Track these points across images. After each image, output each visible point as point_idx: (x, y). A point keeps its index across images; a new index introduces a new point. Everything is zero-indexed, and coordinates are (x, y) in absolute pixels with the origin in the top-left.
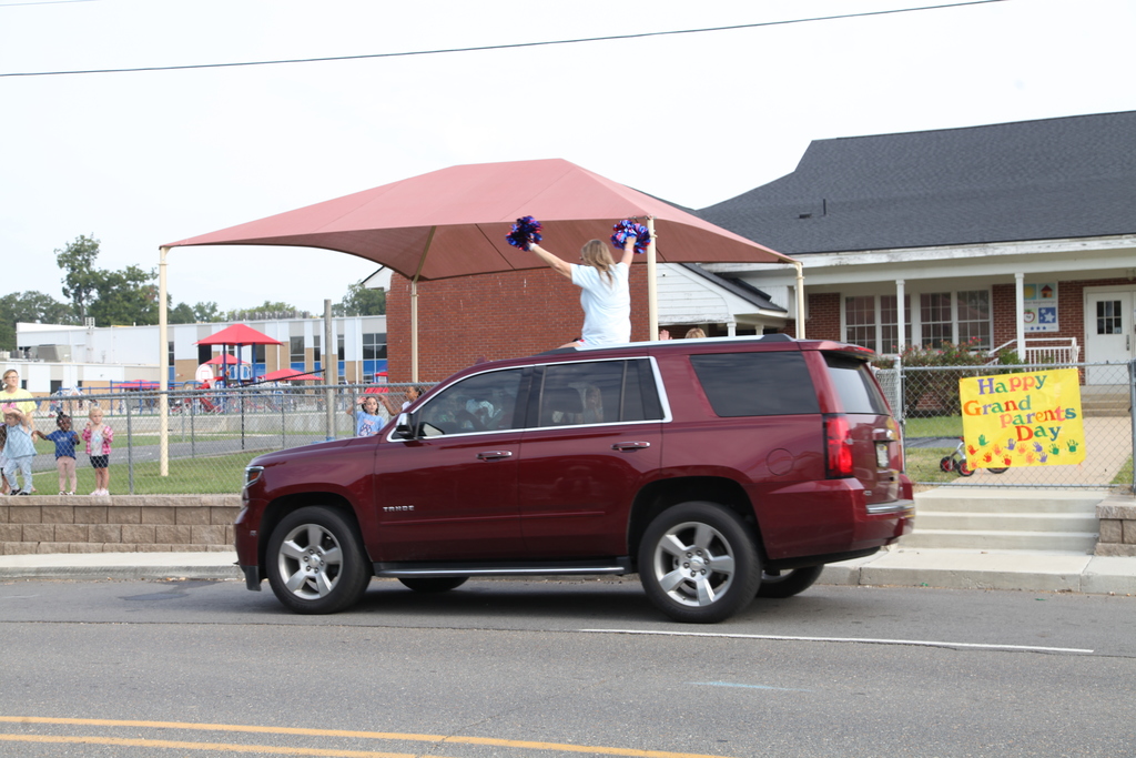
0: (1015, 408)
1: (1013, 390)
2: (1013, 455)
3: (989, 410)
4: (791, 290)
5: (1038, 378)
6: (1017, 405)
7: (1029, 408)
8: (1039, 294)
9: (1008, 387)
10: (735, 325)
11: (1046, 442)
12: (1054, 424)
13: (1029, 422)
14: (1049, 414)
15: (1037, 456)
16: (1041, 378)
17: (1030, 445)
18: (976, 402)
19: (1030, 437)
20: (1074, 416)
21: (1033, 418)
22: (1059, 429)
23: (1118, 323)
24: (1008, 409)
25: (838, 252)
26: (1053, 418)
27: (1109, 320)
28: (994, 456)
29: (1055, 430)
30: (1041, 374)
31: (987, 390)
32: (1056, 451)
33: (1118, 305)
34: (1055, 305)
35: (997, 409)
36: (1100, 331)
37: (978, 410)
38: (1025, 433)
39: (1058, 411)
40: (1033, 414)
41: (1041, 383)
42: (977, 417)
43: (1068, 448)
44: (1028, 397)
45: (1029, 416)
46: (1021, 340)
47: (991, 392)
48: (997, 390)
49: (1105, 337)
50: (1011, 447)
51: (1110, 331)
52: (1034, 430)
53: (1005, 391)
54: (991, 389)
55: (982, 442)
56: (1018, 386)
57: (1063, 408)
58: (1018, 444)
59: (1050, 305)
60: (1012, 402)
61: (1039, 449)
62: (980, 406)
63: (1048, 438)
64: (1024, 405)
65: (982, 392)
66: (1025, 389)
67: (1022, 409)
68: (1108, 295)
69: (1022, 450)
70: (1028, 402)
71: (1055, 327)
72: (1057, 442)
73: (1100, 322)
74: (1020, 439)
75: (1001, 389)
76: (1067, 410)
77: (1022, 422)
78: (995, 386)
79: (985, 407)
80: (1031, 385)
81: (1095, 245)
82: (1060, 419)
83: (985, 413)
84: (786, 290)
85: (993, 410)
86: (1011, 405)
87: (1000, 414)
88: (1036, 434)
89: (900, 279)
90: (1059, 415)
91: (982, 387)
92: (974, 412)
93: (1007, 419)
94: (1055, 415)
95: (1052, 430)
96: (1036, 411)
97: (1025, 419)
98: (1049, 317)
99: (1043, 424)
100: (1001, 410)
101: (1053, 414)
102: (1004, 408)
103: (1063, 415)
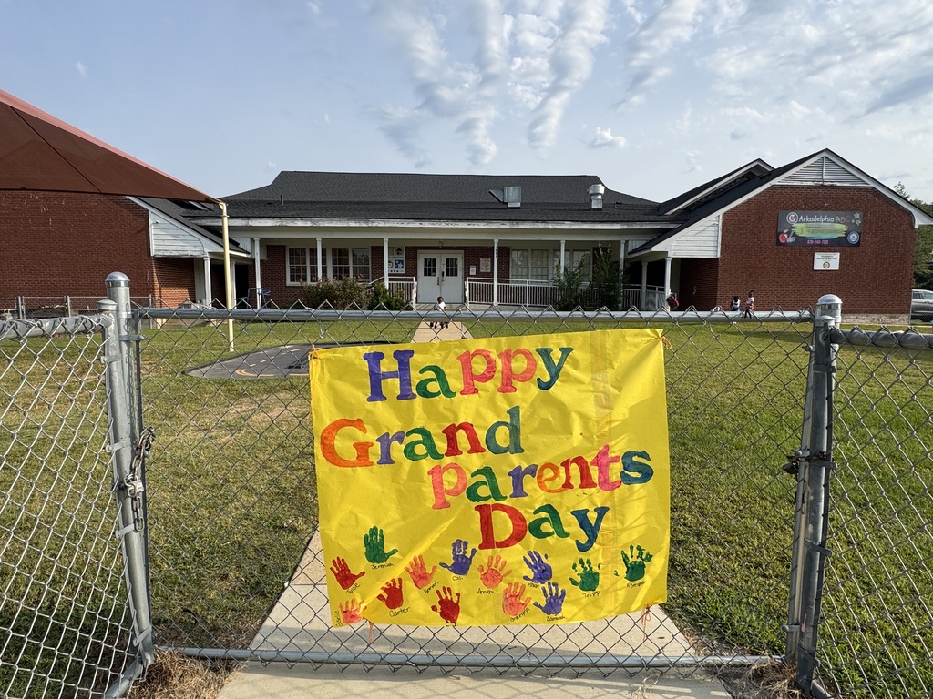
0: (475, 448)
1: (470, 390)
2: (465, 588)
3: (397, 449)
4: (252, 240)
5: (545, 353)
6: (481, 435)
7: (517, 448)
8: (395, 252)
9: (456, 384)
10: (209, 259)
11: (563, 557)
12: (589, 500)
13: (519, 491)
14: (575, 469)
15: (536, 594)
16: (556, 355)
17: (514, 557)
18: (359, 423)
19: (517, 537)
20: (647, 474)
21: (530, 484)
22: (602, 512)
23: (434, 271)
24: (453, 449)
25: (280, 217)
26: (586, 482)
27: (430, 269)
28: (411, 592)
29: (592, 516)
30: (556, 342)
31: (392, 386)
32: (589, 581)
33: (434, 260)
34: (404, 259)
35: (420, 449)
36: (425, 274)
37: (363, 448)
38: (503, 525)
39: (602, 460)
40: (532, 471)
41: (555, 373)
42: (361, 471)
43: (623, 570)
44: (514, 412)
45: (517, 476)
46: (387, 277)
47: (405, 395)
48: (425, 393)
49: (428, 277)
50: (461, 566)
51: (430, 275)
52: (530, 518)
53: (448, 392)
54: (405, 382)
55: (375, 549)
56: (485, 378)
57: (619, 447)
58: (483, 557)
59: (401, 259)
60: (467, 427)
61: (543, 573)
62: (371, 437)
63: (570, 541)
64: (502, 436)
65: (377, 394)
66: (507, 387)
67: (497, 450)
68: (430, 255)
69: (492, 577)
70: (515, 431)
71: (403, 271)
72: (597, 555)
73: (425, 269)
74: (488, 542)
75: (434, 387)
76: (628, 455)
77: (496, 493)
78: (416, 377)
79: (385, 441)
80: (525, 377)
81: (426, 224)
82: (606, 484)
83: (386, 459)
84: (249, 240)
85: (409, 452)
86: (462, 436)
87: (427, 464)
88: (536, 530)
89: (319, 237)
90: (603, 470)
91: (376, 379)
92: (352, 454)
93: (450, 479)
94: (594, 472)
95: (581, 516)
96: (539, 462)
97: (506, 485)
98: (400, 265)
99: (555, 500)
100: (433, 452)
101: (584, 470)
102: (442, 446)
103: (616, 470)
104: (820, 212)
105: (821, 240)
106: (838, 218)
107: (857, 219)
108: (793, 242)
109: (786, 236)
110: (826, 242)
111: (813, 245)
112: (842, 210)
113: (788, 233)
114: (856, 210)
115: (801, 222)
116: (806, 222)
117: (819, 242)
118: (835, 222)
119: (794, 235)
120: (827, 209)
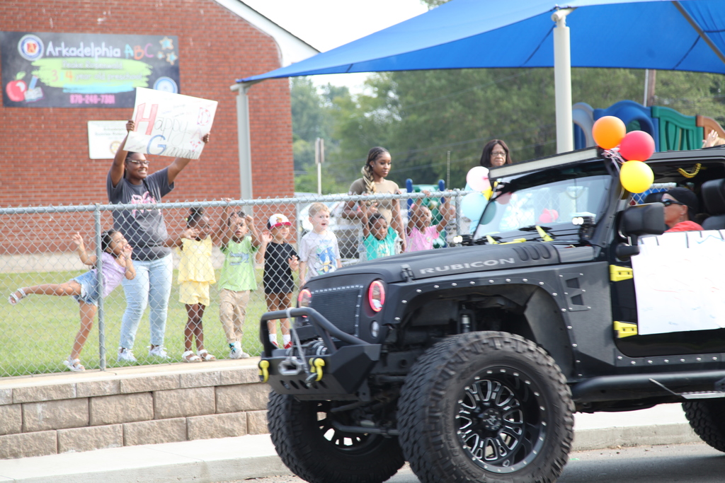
104: (89, 35)
105: (99, 95)
106: (129, 50)
107: (167, 52)
108: (39, 101)
109: (22, 86)
110: (110, 100)
111: (84, 107)
112: (135, 31)
113: (26, 81)
114: (161, 31)
115: (51, 56)
116: (60, 56)
117: (95, 100)
118: (123, 57)
119: (39, 84)
120: (104, 29)
